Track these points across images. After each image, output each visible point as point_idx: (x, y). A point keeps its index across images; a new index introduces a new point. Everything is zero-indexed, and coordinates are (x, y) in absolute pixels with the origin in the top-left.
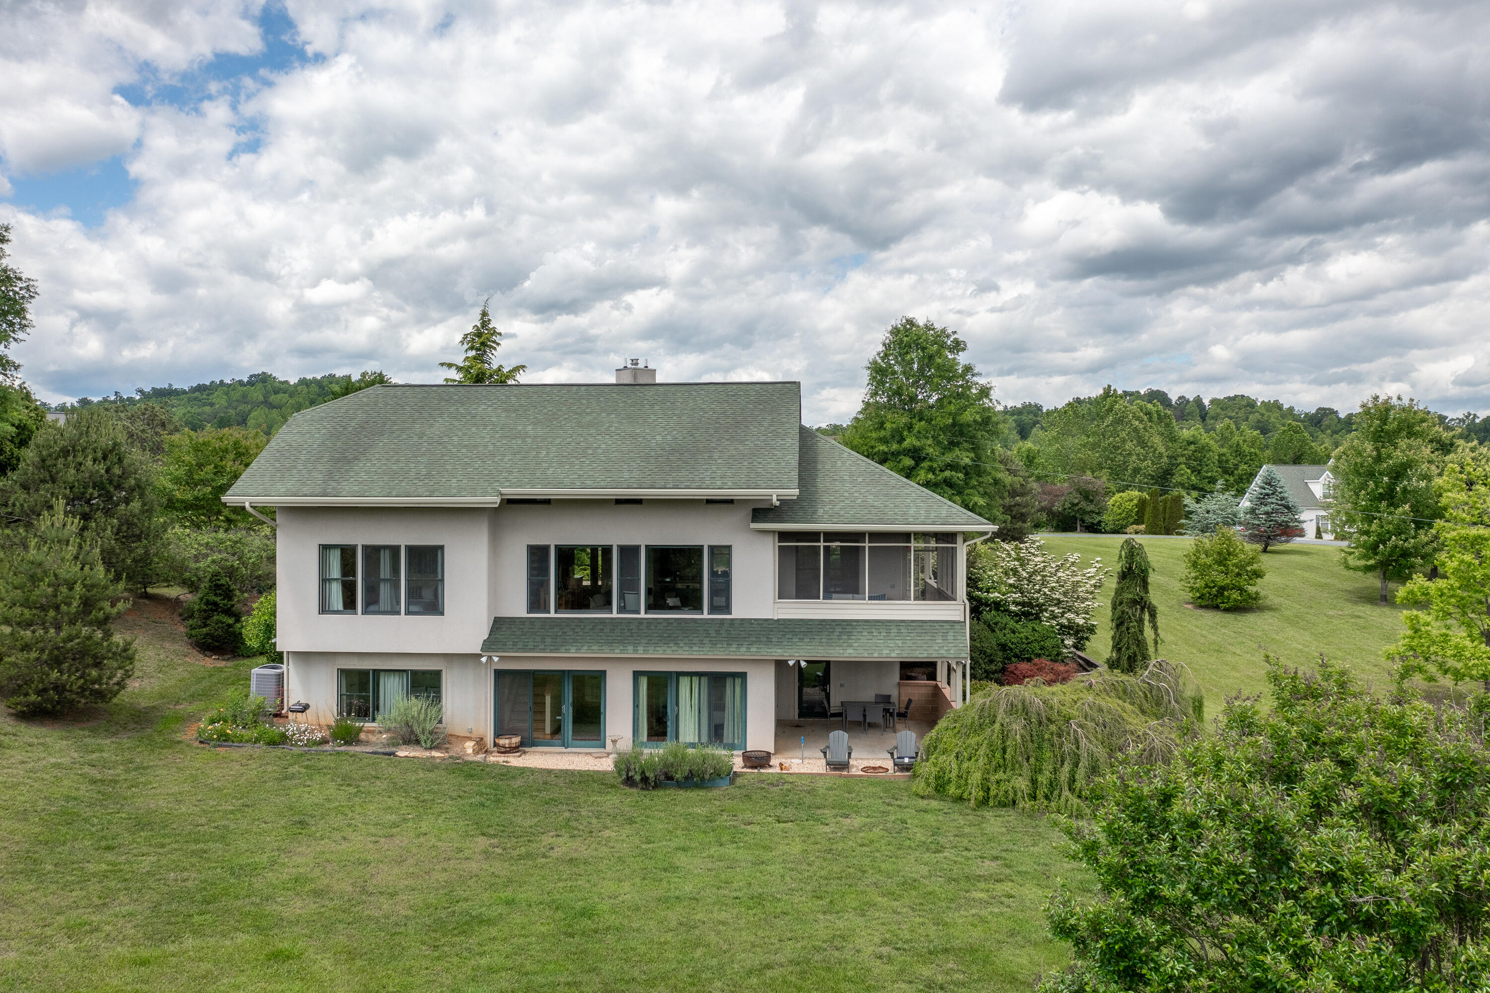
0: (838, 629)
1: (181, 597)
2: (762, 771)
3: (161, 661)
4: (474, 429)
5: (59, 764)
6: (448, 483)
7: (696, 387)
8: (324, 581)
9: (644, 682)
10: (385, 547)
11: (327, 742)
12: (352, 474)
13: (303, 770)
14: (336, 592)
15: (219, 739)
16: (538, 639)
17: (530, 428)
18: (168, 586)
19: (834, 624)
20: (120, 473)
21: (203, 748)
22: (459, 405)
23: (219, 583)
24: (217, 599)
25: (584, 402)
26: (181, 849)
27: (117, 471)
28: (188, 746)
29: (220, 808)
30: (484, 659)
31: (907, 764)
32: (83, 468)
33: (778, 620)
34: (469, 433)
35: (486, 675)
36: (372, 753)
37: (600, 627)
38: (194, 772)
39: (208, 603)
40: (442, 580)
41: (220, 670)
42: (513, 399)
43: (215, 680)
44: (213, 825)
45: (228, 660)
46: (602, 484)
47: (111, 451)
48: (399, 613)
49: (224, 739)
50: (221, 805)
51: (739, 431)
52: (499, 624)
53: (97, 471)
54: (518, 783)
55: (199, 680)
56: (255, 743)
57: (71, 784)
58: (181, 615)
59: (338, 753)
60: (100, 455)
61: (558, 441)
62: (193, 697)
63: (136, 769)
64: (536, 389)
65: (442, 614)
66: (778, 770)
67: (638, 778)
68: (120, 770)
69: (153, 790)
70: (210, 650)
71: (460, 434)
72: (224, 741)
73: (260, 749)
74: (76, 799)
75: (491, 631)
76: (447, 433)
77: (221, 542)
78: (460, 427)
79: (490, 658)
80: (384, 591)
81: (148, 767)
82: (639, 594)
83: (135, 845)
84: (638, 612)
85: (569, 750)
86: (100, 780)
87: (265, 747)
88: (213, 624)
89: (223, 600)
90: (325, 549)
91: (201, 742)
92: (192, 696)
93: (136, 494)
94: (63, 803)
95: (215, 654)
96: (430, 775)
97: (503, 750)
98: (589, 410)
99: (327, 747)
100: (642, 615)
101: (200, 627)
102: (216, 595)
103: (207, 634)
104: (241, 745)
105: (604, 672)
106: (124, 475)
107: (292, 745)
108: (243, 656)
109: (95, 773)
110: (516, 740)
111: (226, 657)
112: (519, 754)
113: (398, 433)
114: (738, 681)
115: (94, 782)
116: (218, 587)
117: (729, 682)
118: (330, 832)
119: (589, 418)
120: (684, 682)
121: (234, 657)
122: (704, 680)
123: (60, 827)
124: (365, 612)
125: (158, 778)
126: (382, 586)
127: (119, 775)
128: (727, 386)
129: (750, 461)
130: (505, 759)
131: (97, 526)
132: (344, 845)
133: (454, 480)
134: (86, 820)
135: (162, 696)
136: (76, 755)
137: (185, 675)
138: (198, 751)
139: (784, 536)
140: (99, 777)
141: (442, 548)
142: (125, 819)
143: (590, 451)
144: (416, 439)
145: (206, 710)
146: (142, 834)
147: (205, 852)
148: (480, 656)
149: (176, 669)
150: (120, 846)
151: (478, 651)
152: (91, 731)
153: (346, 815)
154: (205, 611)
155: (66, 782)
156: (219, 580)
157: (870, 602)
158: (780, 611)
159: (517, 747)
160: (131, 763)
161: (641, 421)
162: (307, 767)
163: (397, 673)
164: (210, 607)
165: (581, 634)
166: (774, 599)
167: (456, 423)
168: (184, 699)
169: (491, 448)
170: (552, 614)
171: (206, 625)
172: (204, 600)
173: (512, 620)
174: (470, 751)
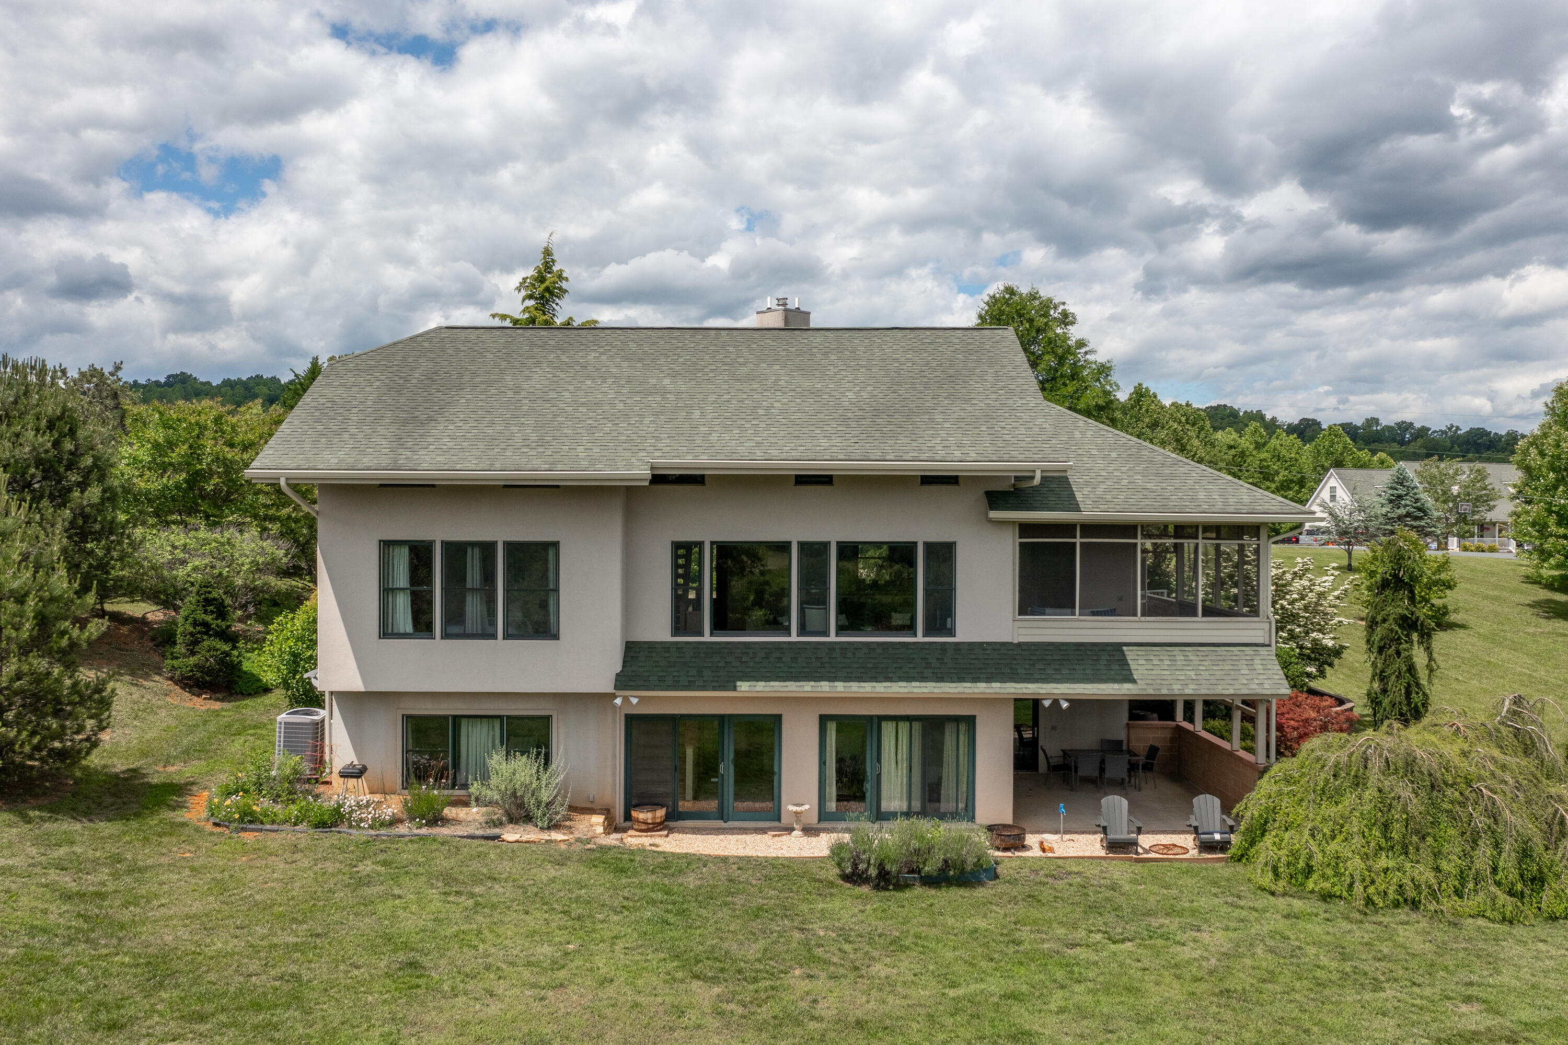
0: (1104, 657)
1: (148, 615)
2: (1017, 854)
3: (135, 703)
4: (589, 382)
5: (11, 868)
6: (573, 453)
7: (876, 333)
8: (386, 591)
9: (832, 727)
10: (473, 544)
11: (400, 821)
12: (431, 440)
13: (380, 868)
14: (402, 605)
15: (241, 820)
16: (693, 672)
17: (667, 381)
18: (132, 602)
19: (1096, 648)
20: (72, 448)
21: (221, 834)
22: (559, 352)
23: (211, 596)
24: (209, 618)
25: (731, 349)
26: (234, 1024)
27: (68, 445)
28: (197, 830)
29: (275, 940)
30: (618, 701)
31: (1218, 842)
32: (21, 440)
33: (1020, 644)
34: (584, 387)
35: (614, 721)
36: (468, 837)
37: (776, 654)
38: (219, 876)
39: (195, 624)
40: (557, 590)
41: (216, 714)
42: (632, 346)
43: (212, 727)
44: (273, 973)
45: (222, 700)
46: (794, 454)
47: (59, 418)
48: (493, 636)
49: (248, 819)
50: (275, 935)
51: (957, 387)
52: (632, 650)
53: (41, 445)
54: (691, 881)
55: (192, 729)
56: (295, 824)
57: (34, 904)
58: (153, 639)
59: (422, 838)
60: (44, 423)
61: (712, 398)
62: (187, 754)
63: (130, 871)
64: (660, 333)
65: (556, 637)
66: (1039, 853)
67: (873, 872)
68: (104, 874)
69: (163, 910)
70: (198, 686)
71: (571, 388)
72: (251, 822)
73: (304, 835)
74: (45, 931)
75: (624, 662)
76: (552, 387)
77: (205, 542)
78: (568, 379)
79: (626, 699)
80: (473, 607)
81: (147, 868)
82: (827, 610)
83: (156, 1018)
84: (826, 633)
85: (730, 824)
86: (78, 893)
87: (311, 831)
88: (204, 652)
89: (217, 619)
90: (387, 546)
91: (216, 824)
92: (186, 752)
93: (94, 475)
94: (26, 940)
95: (206, 693)
96: (565, 870)
97: (644, 827)
98: (741, 360)
99: (402, 829)
100: (833, 638)
101: (185, 656)
102: (205, 612)
103: (195, 666)
104: (275, 827)
105: (779, 718)
106: (75, 454)
107: (351, 826)
108: (242, 694)
109: (67, 881)
110: (661, 813)
111: (220, 696)
112: (666, 832)
113: (483, 386)
114: (963, 727)
115: (67, 897)
116: (208, 602)
117: (949, 730)
118: (463, 981)
119: (744, 370)
120: (888, 729)
121: (231, 695)
122: (917, 726)
123: (28, 988)
124: (446, 636)
125: (166, 888)
126: (469, 599)
127: (103, 884)
128: (918, 332)
129: (989, 425)
130: (651, 841)
131: (42, 519)
132: (494, 1009)
133: (580, 449)
134: (68, 971)
135: (144, 754)
136: (33, 851)
137: (173, 723)
138: (214, 838)
139: (1026, 529)
140: (73, 887)
141: (556, 545)
142: (129, 966)
143: (761, 412)
144: (510, 394)
145: (210, 773)
146: (164, 995)
147: (276, 1028)
148: (614, 696)
149: (156, 714)
150: (133, 1020)
151: (608, 688)
152: (51, 811)
153: (476, 948)
154: (192, 634)
155: (24, 900)
156: (210, 592)
157: (1143, 619)
158: (1022, 631)
159: (661, 823)
160: (119, 862)
161: (817, 374)
162: (385, 863)
163: (485, 721)
164: (198, 628)
165: (751, 664)
166: (1014, 616)
167: (562, 375)
168: (175, 757)
169: (621, 406)
170: (707, 638)
171: (193, 653)
172: (190, 620)
173: (651, 647)
174: (600, 829)
